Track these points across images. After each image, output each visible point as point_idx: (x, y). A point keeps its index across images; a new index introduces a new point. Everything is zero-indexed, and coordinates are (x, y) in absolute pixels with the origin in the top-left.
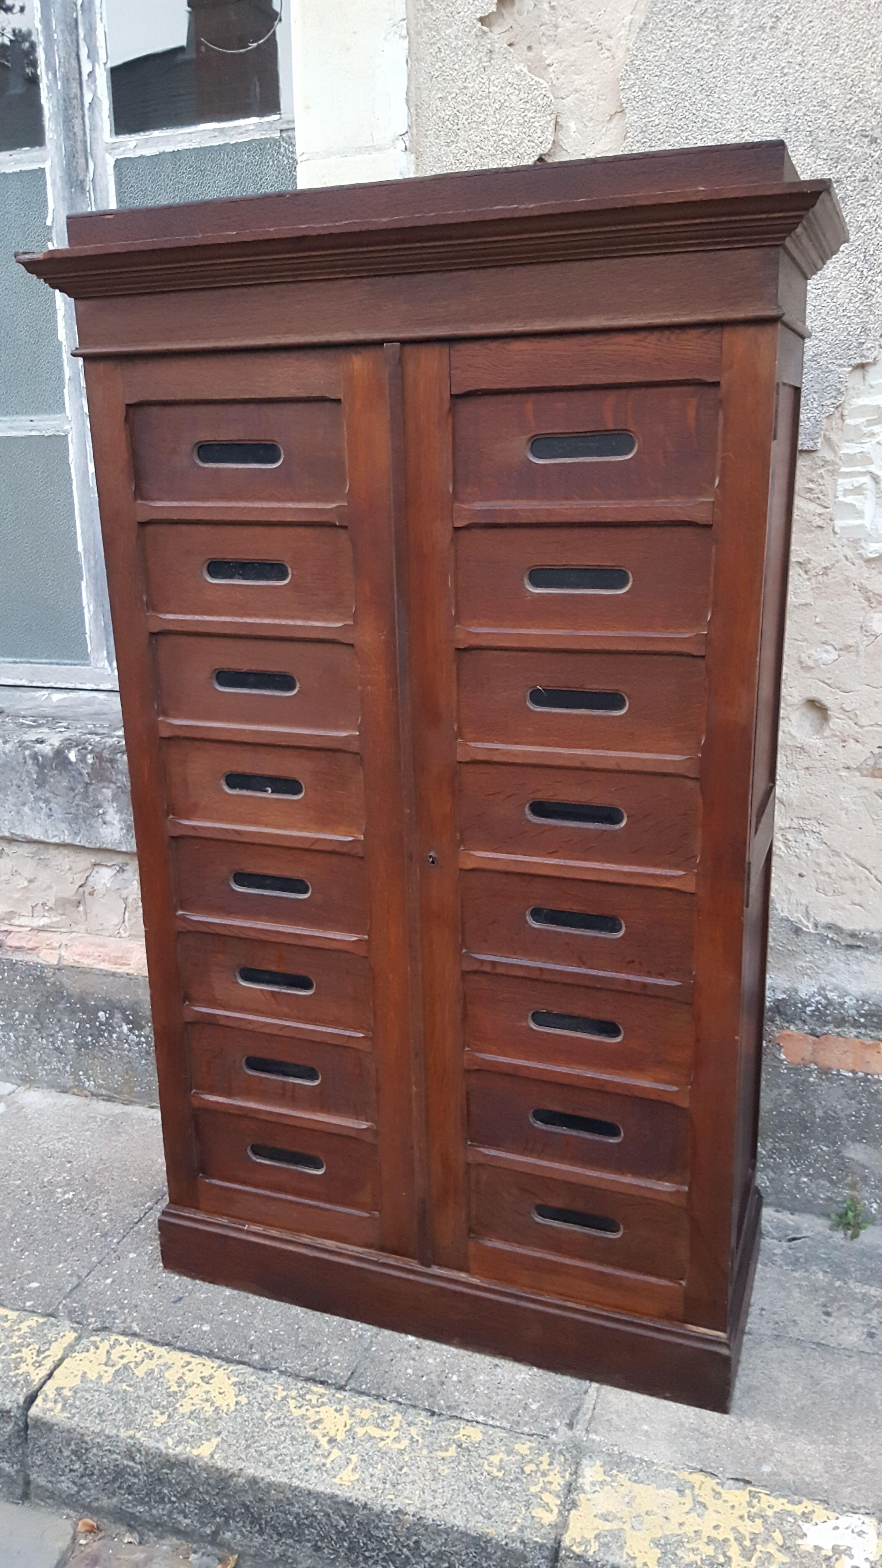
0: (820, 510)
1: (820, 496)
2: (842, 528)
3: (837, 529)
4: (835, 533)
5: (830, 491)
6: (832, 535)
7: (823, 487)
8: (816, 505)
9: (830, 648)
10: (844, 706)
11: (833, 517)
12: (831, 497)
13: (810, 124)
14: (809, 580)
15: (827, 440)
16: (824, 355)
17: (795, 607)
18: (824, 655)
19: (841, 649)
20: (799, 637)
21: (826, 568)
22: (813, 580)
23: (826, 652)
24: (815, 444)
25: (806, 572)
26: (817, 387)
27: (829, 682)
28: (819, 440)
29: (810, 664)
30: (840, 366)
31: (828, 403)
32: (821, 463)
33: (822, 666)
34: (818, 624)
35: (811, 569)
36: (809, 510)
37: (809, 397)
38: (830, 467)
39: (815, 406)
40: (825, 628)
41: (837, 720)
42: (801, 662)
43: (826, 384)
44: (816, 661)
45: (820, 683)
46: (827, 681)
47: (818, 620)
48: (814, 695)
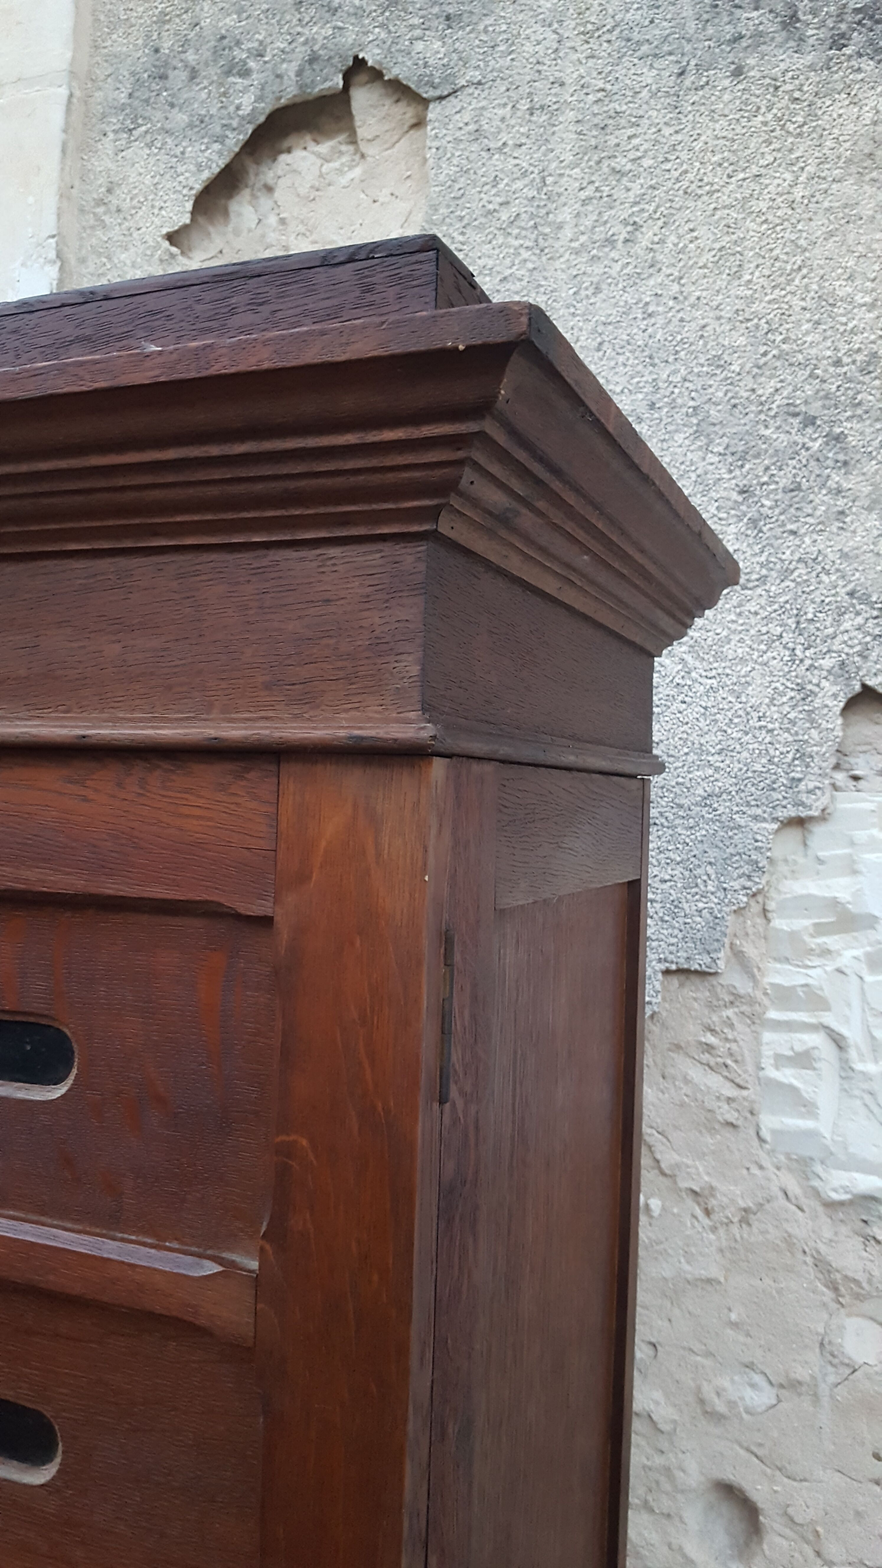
0: (730, 1091)
1: (729, 1062)
2: (774, 1132)
3: (765, 1134)
4: (762, 1140)
5: (746, 1053)
6: (755, 1142)
7: (734, 1046)
8: (721, 1078)
9: (758, 1378)
10: (790, 1511)
11: (756, 1107)
12: (751, 1068)
13: (693, 394)
14: (714, 1229)
15: (738, 955)
16: (724, 796)
17: (689, 1282)
18: (748, 1393)
19: (781, 1386)
20: (697, 1347)
21: (746, 1210)
22: (722, 1231)
23: (753, 1386)
24: (714, 960)
25: (708, 1212)
26: (713, 854)
27: (760, 1452)
28: (721, 955)
29: (721, 1407)
30: (756, 818)
31: (736, 885)
32: (727, 998)
33: (745, 1416)
34: (735, 1325)
35: (716, 1209)
36: (708, 1088)
37: (698, 871)
38: (745, 1008)
39: (710, 888)
40: (748, 1335)
41: (778, 1540)
42: (702, 1402)
43: (731, 850)
44: (732, 1404)
45: (742, 1452)
46: (755, 1449)
47: (733, 1317)
48: (729, 1475)
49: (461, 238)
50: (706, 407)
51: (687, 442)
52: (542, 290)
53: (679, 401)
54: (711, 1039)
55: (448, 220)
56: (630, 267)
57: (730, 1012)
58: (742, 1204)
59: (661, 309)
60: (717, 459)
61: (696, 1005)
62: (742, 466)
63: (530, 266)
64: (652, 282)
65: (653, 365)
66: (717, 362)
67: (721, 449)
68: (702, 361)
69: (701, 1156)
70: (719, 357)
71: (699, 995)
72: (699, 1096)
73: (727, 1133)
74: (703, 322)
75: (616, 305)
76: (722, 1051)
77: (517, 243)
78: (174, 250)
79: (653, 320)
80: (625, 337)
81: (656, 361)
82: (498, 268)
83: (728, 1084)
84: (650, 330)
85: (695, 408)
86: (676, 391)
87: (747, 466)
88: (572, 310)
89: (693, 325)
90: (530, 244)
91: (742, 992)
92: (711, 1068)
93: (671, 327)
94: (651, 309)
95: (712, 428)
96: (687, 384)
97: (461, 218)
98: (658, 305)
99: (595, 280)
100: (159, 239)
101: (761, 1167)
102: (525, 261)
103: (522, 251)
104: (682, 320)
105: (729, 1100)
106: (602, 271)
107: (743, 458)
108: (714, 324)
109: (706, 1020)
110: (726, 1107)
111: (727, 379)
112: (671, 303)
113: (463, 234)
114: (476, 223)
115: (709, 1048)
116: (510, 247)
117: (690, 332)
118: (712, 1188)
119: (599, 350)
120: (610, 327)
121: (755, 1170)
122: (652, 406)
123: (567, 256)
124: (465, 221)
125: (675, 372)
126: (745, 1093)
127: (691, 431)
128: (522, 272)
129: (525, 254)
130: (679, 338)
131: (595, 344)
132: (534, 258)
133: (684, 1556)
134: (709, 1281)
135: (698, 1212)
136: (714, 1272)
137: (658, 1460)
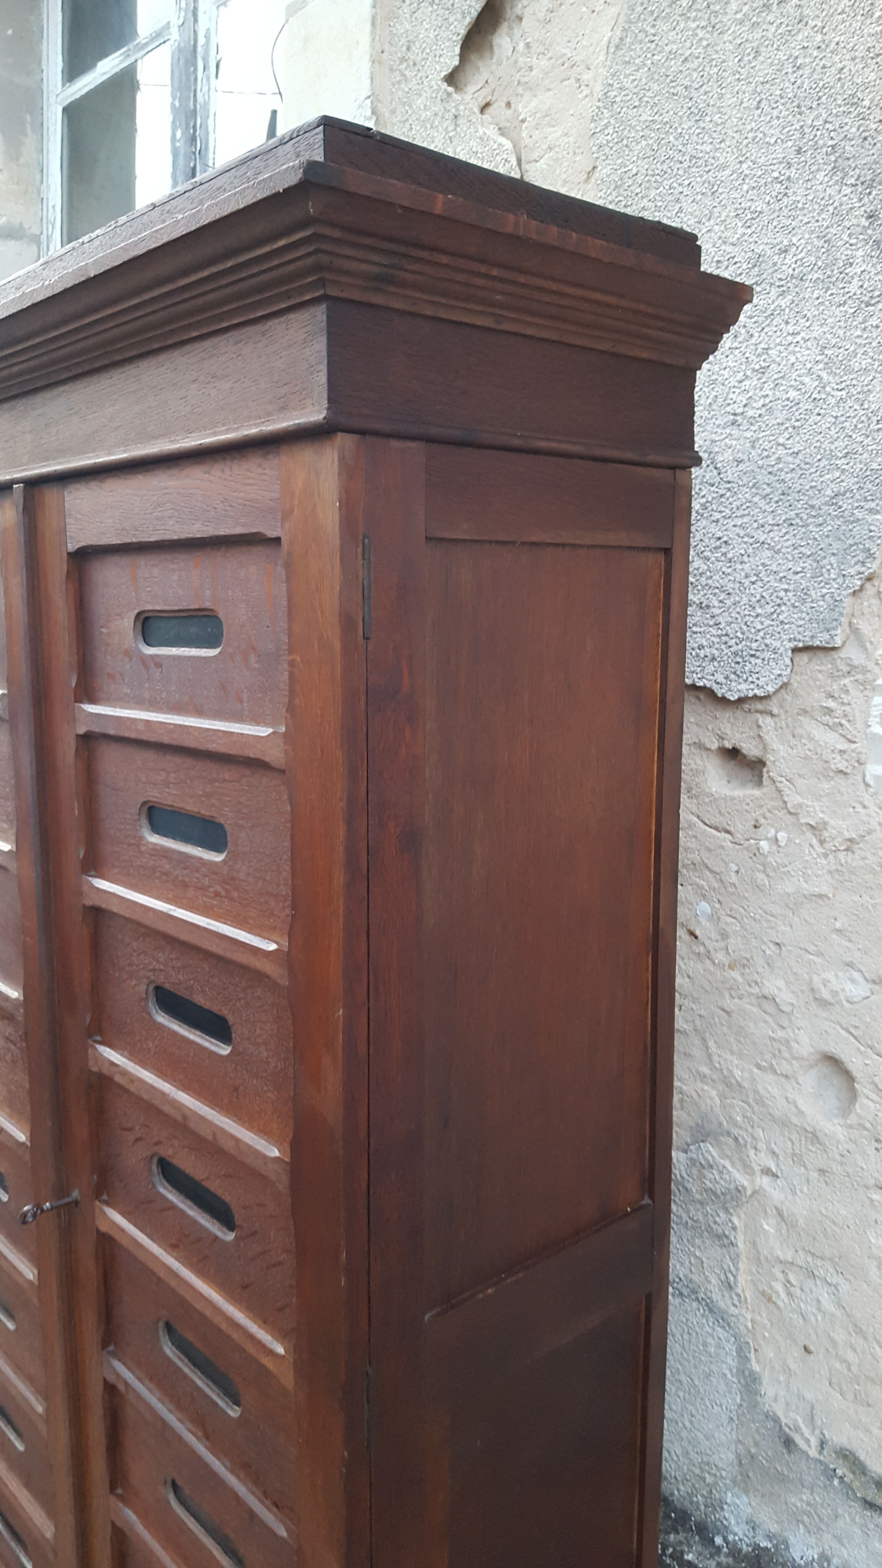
0: (843, 745)
1: (843, 722)
2: (876, 778)
3: (868, 779)
4: (867, 785)
5: (858, 714)
6: (862, 787)
7: (847, 708)
8: (837, 736)
9: (856, 975)
10: (876, 1079)
11: (863, 758)
12: (860, 726)
14: (826, 856)
15: (855, 631)
16: (848, 495)
17: (805, 896)
18: (849, 986)
19: (874, 982)
20: (811, 948)
21: (850, 840)
22: (831, 857)
23: (853, 981)
24: (832, 637)
25: (822, 842)
26: (836, 545)
27: (855, 1033)
28: (839, 631)
29: (826, 994)
30: (871, 511)
31: (853, 571)
32: (845, 669)
33: (844, 1002)
34: (839, 931)
35: (827, 839)
36: (826, 743)
37: (825, 562)
38: (859, 677)
39: (833, 576)
40: (850, 941)
41: (866, 1101)
42: (813, 990)
43: (851, 541)
44: (835, 993)
45: (843, 1032)
46: (852, 1031)
47: (838, 925)
48: (834, 1049)
49: (653, 31)
50: (842, 144)
51: (826, 179)
52: (714, 63)
53: (821, 142)
54: (831, 704)
55: (642, 16)
56: (783, 26)
57: (846, 681)
58: (847, 835)
59: (807, 60)
60: (850, 190)
61: (820, 676)
62: (870, 193)
63: (705, 43)
64: (800, 37)
65: (800, 114)
66: (853, 102)
67: (853, 181)
68: (839, 102)
69: (818, 798)
70: (853, 96)
71: (823, 668)
72: (819, 751)
73: (839, 780)
74: (840, 66)
75: (771, 64)
76: (839, 713)
77: (694, 25)
78: (451, 89)
79: (801, 73)
80: (778, 92)
81: (803, 109)
82: (680, 52)
83: (842, 739)
84: (799, 82)
85: (833, 147)
86: (819, 133)
87: (874, 193)
88: (737, 76)
89: (833, 69)
90: (704, 24)
91: (856, 663)
92: (830, 727)
93: (815, 76)
94: (799, 61)
95: (846, 163)
96: (828, 126)
97: (652, 12)
98: (805, 57)
99: (755, 45)
100: (440, 83)
101: (865, 807)
102: (701, 39)
103: (698, 31)
104: (824, 67)
105: (842, 752)
106: (760, 36)
107: (871, 186)
108: (849, 65)
109: (828, 688)
110: (839, 758)
111: (859, 115)
112: (815, 53)
113: (654, 26)
114: (663, 14)
115: (829, 711)
116: (689, 30)
117: (829, 77)
118: (825, 823)
119: (758, 108)
120: (768, 86)
121: (859, 808)
122: (799, 151)
123: (733, 28)
124: (655, 15)
125: (817, 117)
126: (853, 746)
127: (830, 168)
128: (699, 51)
129: (701, 34)
130: (822, 83)
131: (755, 103)
132: (708, 36)
133: (797, 1107)
134: (820, 896)
135: (814, 841)
136: (824, 889)
137: (780, 1034)
